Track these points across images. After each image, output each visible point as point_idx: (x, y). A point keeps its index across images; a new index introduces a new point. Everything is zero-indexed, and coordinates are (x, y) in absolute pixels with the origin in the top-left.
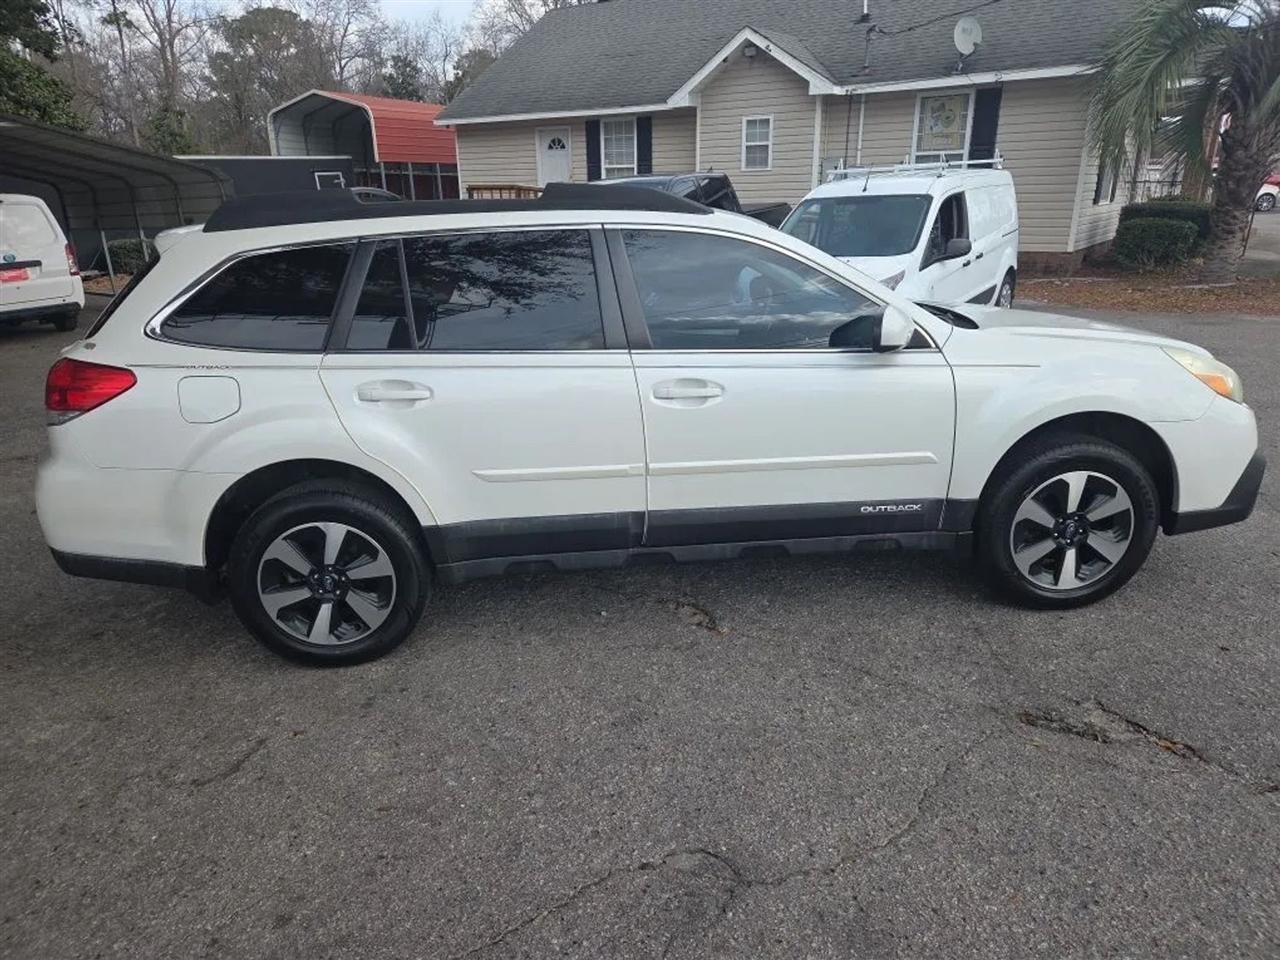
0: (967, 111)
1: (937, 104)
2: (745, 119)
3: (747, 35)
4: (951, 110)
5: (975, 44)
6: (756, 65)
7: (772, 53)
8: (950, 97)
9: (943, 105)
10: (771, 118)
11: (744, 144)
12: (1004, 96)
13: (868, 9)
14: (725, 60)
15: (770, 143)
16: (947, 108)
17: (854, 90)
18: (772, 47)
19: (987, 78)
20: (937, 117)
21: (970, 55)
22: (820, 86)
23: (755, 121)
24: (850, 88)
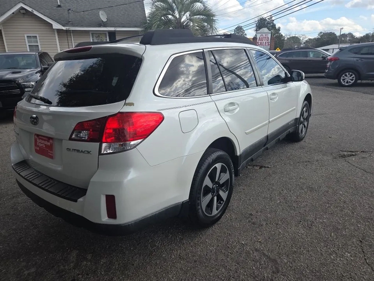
0: (106, 38)
1: (97, 35)
2: (26, 36)
3: (21, 5)
4: (102, 37)
5: (107, 19)
6: (25, 16)
7: (34, 13)
8: (101, 34)
9: (99, 36)
10: (37, 36)
11: (28, 44)
12: (116, 34)
13: (60, 3)
14: (13, 13)
15: (39, 44)
16: (100, 37)
17: (69, 28)
18: (34, 11)
19: (112, 29)
20: (98, 39)
21: (106, 22)
22: (56, 26)
23: (31, 36)
24: (67, 28)
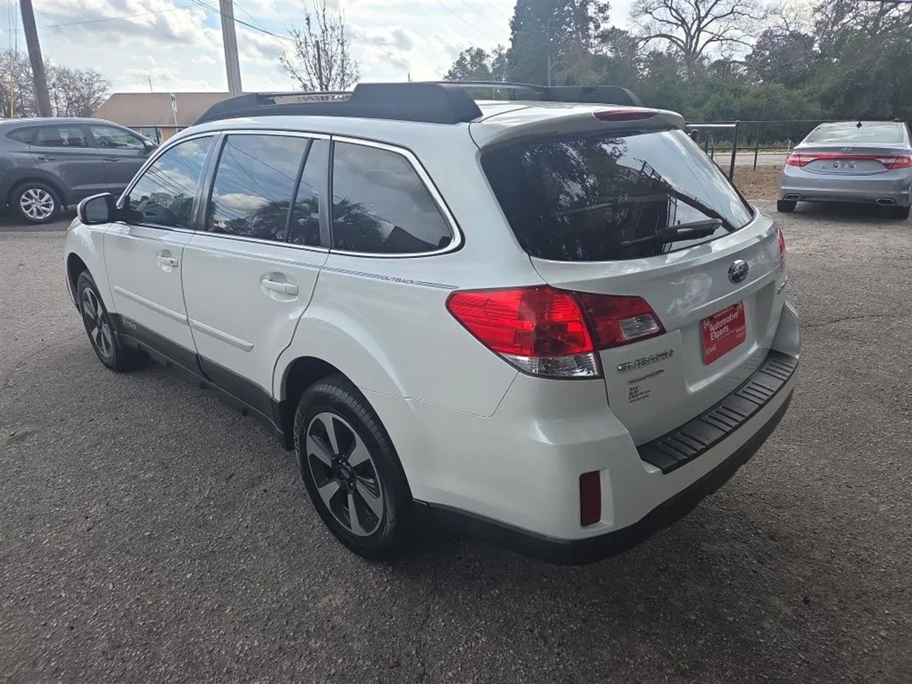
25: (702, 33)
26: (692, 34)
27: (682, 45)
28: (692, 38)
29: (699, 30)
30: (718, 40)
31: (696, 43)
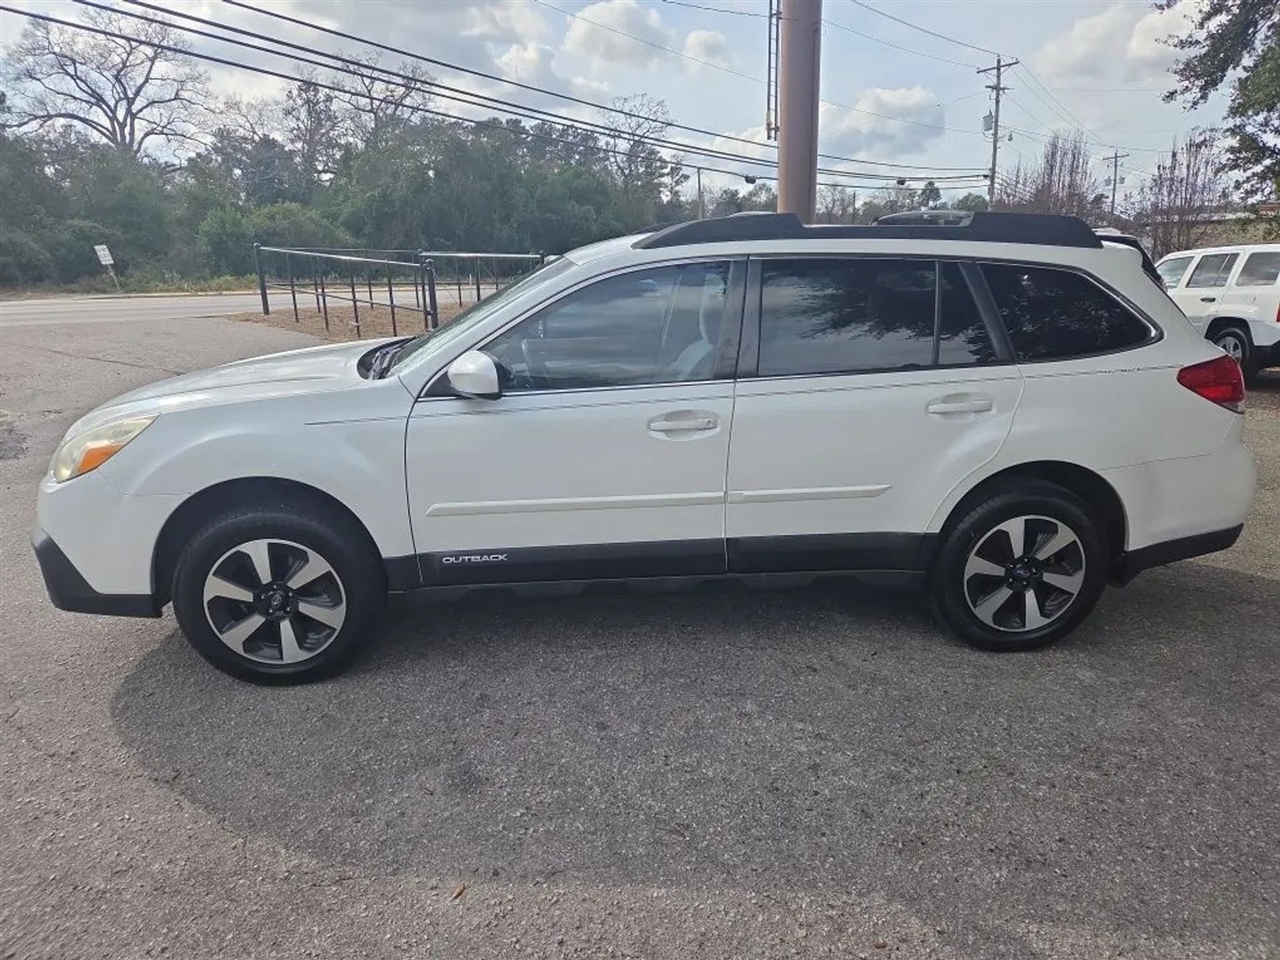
25: (136, 121)
26: (121, 120)
27: (108, 134)
28: (122, 126)
29: (131, 115)
30: (162, 133)
31: (132, 133)
